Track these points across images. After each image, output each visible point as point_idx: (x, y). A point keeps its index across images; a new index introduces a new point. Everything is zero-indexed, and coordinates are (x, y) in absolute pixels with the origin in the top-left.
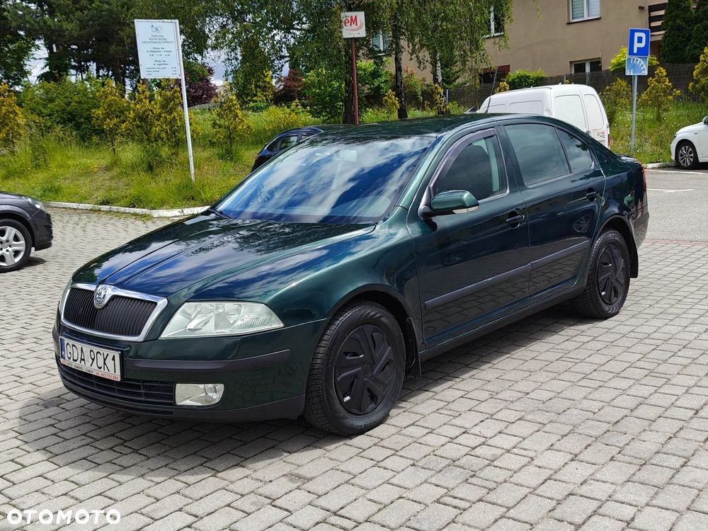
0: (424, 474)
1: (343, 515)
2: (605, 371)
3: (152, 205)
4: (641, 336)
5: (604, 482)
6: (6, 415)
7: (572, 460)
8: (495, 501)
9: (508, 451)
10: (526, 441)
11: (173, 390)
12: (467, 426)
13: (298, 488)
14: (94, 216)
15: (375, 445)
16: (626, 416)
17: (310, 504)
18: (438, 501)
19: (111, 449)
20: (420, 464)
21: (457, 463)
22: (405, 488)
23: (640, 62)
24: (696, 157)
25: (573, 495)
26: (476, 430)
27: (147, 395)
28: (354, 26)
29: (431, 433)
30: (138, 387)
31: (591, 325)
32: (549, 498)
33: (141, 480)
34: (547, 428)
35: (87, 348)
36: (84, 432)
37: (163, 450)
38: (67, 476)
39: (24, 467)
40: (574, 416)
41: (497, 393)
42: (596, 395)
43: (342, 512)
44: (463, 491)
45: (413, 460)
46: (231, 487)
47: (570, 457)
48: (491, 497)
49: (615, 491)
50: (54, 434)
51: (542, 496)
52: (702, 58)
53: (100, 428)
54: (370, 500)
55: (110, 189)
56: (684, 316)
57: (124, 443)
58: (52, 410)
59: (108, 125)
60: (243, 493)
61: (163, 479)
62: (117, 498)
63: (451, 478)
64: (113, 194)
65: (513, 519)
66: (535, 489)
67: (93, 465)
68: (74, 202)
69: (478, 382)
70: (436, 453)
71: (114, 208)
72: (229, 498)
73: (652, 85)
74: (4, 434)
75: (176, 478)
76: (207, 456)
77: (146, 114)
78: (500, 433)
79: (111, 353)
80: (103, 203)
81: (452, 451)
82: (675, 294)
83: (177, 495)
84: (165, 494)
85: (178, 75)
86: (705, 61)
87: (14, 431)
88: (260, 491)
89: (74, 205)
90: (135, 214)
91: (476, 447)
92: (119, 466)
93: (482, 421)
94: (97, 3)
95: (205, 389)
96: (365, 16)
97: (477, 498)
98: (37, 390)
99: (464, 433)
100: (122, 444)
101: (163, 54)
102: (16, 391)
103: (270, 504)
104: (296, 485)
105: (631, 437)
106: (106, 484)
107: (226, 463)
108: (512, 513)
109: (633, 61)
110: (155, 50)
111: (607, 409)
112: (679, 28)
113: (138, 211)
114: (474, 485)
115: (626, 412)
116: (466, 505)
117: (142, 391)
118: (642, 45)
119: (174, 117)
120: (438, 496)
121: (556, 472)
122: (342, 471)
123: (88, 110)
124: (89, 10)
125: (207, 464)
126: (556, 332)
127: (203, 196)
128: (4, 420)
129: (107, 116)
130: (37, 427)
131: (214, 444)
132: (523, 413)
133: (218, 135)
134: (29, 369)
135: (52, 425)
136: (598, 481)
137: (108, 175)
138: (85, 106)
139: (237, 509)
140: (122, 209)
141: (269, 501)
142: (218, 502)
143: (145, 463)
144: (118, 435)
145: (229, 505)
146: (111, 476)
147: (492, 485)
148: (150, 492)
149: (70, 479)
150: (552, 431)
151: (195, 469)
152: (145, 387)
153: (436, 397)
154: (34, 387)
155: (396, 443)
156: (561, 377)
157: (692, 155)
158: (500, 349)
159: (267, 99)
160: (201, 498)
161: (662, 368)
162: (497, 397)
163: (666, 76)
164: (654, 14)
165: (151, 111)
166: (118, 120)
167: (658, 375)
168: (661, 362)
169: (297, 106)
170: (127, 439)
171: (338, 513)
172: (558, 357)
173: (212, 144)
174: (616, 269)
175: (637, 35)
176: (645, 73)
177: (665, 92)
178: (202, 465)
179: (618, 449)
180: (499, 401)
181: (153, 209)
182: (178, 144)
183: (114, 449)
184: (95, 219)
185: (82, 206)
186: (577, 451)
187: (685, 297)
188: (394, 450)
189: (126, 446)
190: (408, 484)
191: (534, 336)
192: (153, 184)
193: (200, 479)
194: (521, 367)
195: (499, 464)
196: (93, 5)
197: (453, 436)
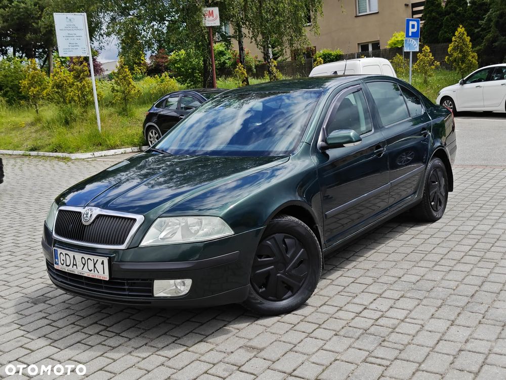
0: (348, 342)
1: (297, 375)
2: (449, 259)
3: (70, 150)
4: (464, 233)
5: (481, 340)
6: (5, 311)
7: (452, 325)
8: (408, 359)
9: (402, 321)
10: (413, 312)
11: (152, 285)
12: (366, 303)
13: (255, 356)
14: (26, 159)
15: (302, 321)
16: (477, 291)
17: (268, 368)
18: (365, 361)
19: (98, 333)
20: (342, 333)
21: (368, 331)
22: (336, 353)
23: (414, 42)
24: (454, 108)
25: (462, 351)
26: (373, 306)
27: (129, 290)
28: (211, 18)
29: (340, 310)
30: (123, 284)
31: (425, 227)
32: (446, 354)
33: (129, 357)
34: (425, 302)
35: (79, 256)
36: (72, 322)
37: (139, 333)
38: (70, 357)
39: (33, 351)
40: (440, 292)
41: (378, 279)
42: (449, 276)
43: (295, 373)
44: (380, 352)
45: (335, 331)
46: (203, 358)
47: (450, 322)
48: (403, 355)
49: (492, 347)
50: (49, 325)
51: (440, 353)
52: (453, 39)
53: (84, 318)
54: (313, 363)
55: (36, 139)
56: (488, 217)
57: (106, 328)
58: (41, 306)
59: (33, 91)
60: (215, 362)
61: (147, 354)
62: (115, 372)
63: (368, 343)
64: (39, 143)
65: (427, 372)
66: (433, 348)
67: (88, 347)
68: (9, 150)
69: (360, 271)
70: (350, 324)
71: (41, 153)
72: (205, 367)
73: (421, 58)
74: (8, 326)
75: (157, 353)
76: (176, 335)
77: (62, 83)
78: (391, 307)
79: (100, 259)
80: (32, 150)
81: (360, 322)
82: (476, 202)
83: (163, 367)
84: (153, 367)
85: (87, 54)
86: (456, 41)
87: (16, 323)
88: (226, 360)
89: (10, 152)
90: (57, 157)
91: (378, 319)
92: (109, 346)
93: (375, 300)
94: (16, 3)
95: (175, 284)
96: (219, 11)
97: (394, 357)
98: (24, 291)
99: (365, 309)
100: (105, 330)
101: (76, 38)
102: (7, 292)
103: (238, 370)
104: (253, 355)
105: (487, 306)
106: (102, 362)
107: (193, 340)
108: (423, 366)
109: (409, 41)
110: (69, 36)
111: (462, 287)
112: (434, 19)
113: (60, 155)
114: (387, 347)
115: (477, 288)
116: (388, 363)
117: (126, 287)
118: (415, 30)
119: (84, 85)
120: (364, 357)
121: (443, 335)
122: (284, 342)
123: (12, 82)
124: (10, 8)
125: (178, 341)
126: (403, 233)
127: (109, 142)
128: (5, 315)
129: (31, 85)
130: (33, 319)
131: (178, 325)
132: (403, 292)
133: (117, 98)
134: (12, 275)
135: (45, 318)
136: (476, 339)
137: (33, 129)
138: (10, 79)
139: (214, 375)
140: (47, 154)
141: (236, 368)
142: (197, 370)
143: (128, 343)
144: (100, 322)
145: (206, 372)
146: (105, 355)
147: (401, 347)
148: (141, 365)
149: (73, 359)
150: (428, 304)
151: (170, 346)
152: (128, 284)
153: (334, 283)
154: (21, 289)
155: (317, 319)
156: (419, 265)
157: (452, 106)
158: (367, 246)
159: (141, 72)
160: (182, 368)
161: (488, 255)
162: (378, 281)
163: (430, 52)
164: (416, 9)
165: (66, 80)
166: (40, 88)
167: (487, 260)
168: (486, 251)
169: (166, 76)
170: (108, 325)
171: (293, 374)
172: (411, 251)
173: (112, 104)
174: (440, 186)
175: (411, 23)
176: (417, 50)
177: (430, 63)
178: (174, 342)
179: (482, 316)
180: (382, 284)
181: (71, 153)
182: (87, 105)
183: (100, 333)
184: (28, 162)
185: (16, 152)
186: (453, 318)
187: (484, 204)
188: (318, 324)
189: (109, 331)
190: (338, 349)
191: (387, 236)
192: (70, 135)
193: (176, 354)
194: (387, 259)
195: (400, 331)
196: (13, 4)
197: (358, 312)
